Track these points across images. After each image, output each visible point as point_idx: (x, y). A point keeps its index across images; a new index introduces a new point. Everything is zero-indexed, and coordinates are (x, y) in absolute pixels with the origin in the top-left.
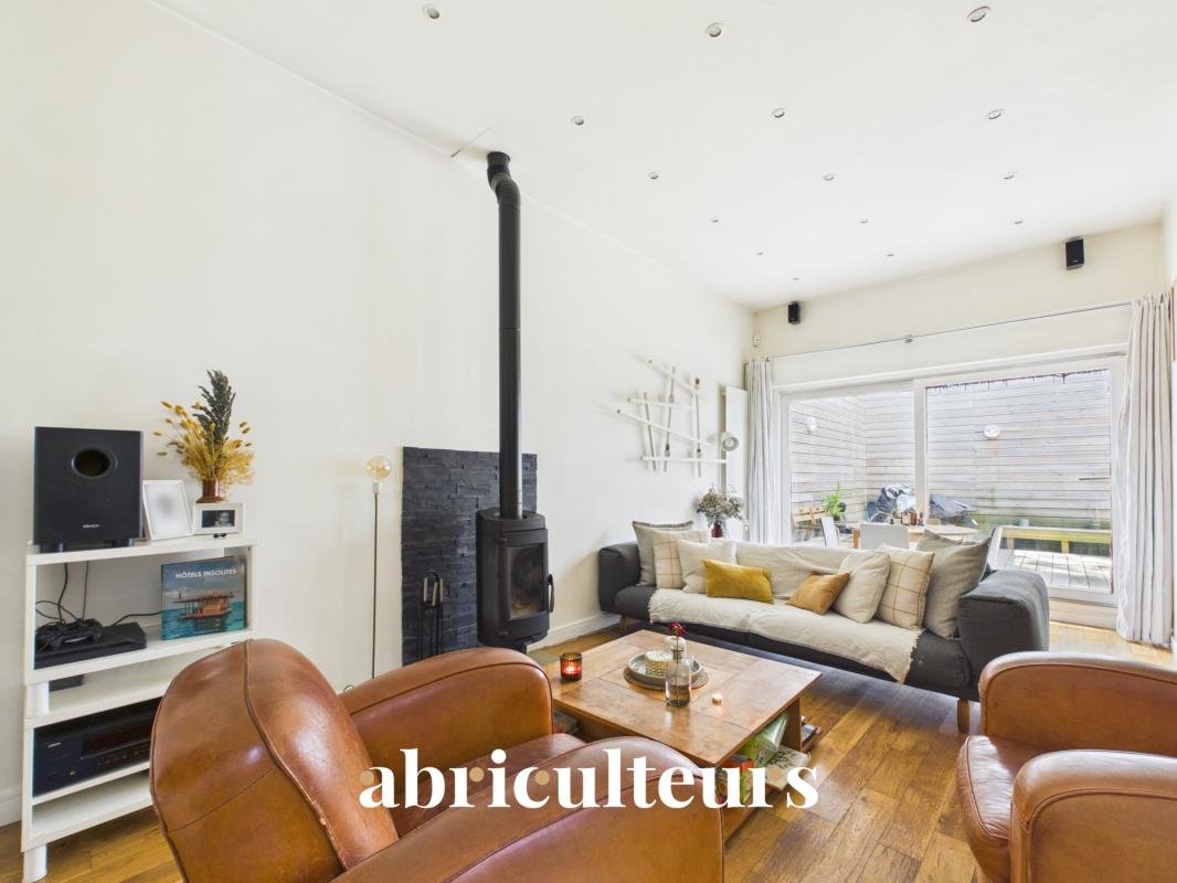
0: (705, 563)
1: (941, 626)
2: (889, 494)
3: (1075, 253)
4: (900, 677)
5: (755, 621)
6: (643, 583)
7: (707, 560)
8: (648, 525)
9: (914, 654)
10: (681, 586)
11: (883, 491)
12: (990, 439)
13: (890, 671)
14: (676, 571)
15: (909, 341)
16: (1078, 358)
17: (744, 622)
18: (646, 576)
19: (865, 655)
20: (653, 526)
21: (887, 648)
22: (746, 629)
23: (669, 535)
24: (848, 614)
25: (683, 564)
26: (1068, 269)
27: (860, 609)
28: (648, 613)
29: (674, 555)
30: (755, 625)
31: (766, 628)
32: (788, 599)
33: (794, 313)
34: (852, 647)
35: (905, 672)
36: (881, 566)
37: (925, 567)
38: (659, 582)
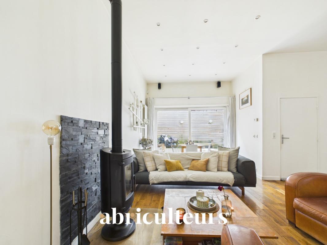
0: (165, 161)
1: (234, 169)
2: (163, 137)
3: (219, 84)
4: (231, 185)
5: (190, 177)
6: (141, 171)
7: (165, 160)
8: (138, 150)
9: (234, 179)
10: (157, 170)
11: (161, 136)
12: (181, 124)
13: (229, 184)
14: (154, 165)
15: (189, 98)
16: (216, 107)
17: (186, 178)
18: (142, 168)
19: (223, 181)
20: (140, 150)
21: (228, 178)
22: (187, 180)
23: (149, 153)
24: (212, 170)
25: (156, 162)
26: (217, 87)
27: (214, 168)
28: (149, 181)
29: (152, 159)
30: (190, 178)
31: (194, 179)
32: (188, 168)
33: (160, 86)
34: (219, 179)
35: (233, 183)
36: (217, 156)
37: (228, 155)
38: (149, 169)
